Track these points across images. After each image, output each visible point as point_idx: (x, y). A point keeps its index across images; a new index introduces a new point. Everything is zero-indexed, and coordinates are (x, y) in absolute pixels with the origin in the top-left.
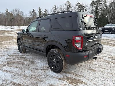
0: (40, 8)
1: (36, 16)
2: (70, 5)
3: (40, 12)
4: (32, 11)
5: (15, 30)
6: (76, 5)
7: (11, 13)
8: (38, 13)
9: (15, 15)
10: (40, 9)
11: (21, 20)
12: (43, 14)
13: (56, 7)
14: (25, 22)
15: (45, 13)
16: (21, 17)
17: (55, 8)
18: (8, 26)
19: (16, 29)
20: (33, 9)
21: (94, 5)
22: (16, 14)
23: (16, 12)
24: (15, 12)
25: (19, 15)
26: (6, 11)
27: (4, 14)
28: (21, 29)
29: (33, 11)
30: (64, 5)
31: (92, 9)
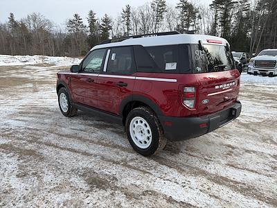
0: (91, 12)
1: (82, 32)
2: (163, 4)
3: (92, 21)
4: (73, 18)
5: (32, 65)
6: (176, 6)
7: (23, 24)
8: (88, 25)
9: (32, 28)
10: (91, 14)
11: (46, 41)
12: (100, 27)
13: (131, 11)
14: (55, 46)
15: (104, 25)
16: (47, 34)
17: (128, 11)
18: (16, 57)
19: (34, 63)
20: (76, 15)
21: (221, 6)
22: (34, 26)
23: (34, 21)
24: (31, 21)
25: (41, 29)
26: (9, 20)
27: (5, 26)
28: (45, 64)
29: (75, 19)
30: (150, 6)
31: (216, 16)
